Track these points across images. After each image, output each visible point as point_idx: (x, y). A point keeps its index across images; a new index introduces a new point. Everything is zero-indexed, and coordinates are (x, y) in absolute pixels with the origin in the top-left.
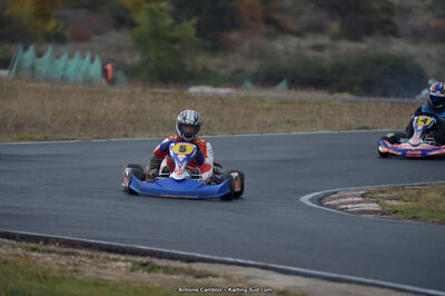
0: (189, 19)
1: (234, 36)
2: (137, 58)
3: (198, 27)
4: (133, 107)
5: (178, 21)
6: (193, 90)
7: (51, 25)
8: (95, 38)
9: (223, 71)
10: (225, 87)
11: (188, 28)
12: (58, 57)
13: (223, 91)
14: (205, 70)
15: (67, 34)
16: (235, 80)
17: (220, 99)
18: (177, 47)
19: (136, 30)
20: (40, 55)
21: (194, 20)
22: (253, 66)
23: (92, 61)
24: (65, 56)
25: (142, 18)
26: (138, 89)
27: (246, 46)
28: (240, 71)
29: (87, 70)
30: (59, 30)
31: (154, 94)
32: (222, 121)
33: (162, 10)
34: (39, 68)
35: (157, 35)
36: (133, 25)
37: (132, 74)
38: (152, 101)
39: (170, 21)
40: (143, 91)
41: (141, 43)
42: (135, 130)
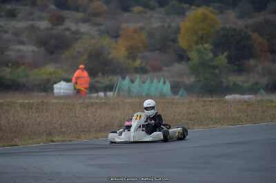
0: (223, 53)
1: (252, 62)
2: (193, 80)
3: (228, 57)
4: (191, 111)
5: (216, 55)
6: (228, 97)
7: (138, 63)
8: (165, 68)
9: (246, 85)
10: (248, 94)
11: (223, 58)
12: (144, 83)
13: (246, 97)
14: (235, 84)
15: (148, 67)
16: (254, 90)
17: (246, 102)
18: (217, 71)
19: (190, 62)
20: (133, 82)
21: (226, 54)
22: (265, 80)
23: (164, 83)
24: (148, 81)
25: (193, 55)
26: (194, 99)
27: (260, 67)
28: (256, 84)
29: (162, 89)
30: (143, 65)
31: (204, 102)
32: (247, 116)
33: (205, 49)
34: (133, 90)
35: (203, 64)
36: (189, 59)
37: (190, 90)
38: (203, 106)
39: (211, 55)
40: (198, 100)
41: (194, 70)
42: (194, 125)
